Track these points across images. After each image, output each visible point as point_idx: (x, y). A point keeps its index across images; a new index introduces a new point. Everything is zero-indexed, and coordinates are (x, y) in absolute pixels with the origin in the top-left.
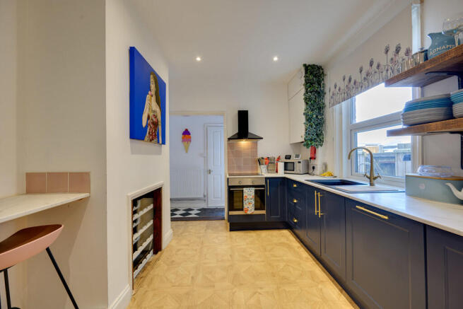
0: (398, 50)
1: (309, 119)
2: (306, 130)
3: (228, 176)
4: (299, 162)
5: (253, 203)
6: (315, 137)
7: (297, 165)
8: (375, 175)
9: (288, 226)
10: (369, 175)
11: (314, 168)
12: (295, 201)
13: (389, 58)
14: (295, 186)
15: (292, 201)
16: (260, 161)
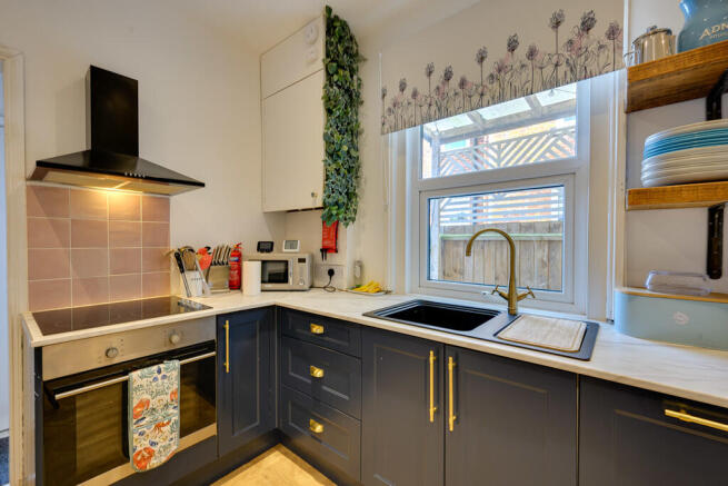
0: (587, 25)
1: (332, 154)
2: (327, 178)
3: (37, 338)
4: (302, 260)
5: (176, 418)
6: (343, 199)
7: (294, 268)
8: (520, 292)
9: (278, 438)
10: (505, 291)
11: (331, 273)
12: (318, 373)
13: (563, 39)
14: (318, 329)
15: (308, 374)
16: (180, 258)
